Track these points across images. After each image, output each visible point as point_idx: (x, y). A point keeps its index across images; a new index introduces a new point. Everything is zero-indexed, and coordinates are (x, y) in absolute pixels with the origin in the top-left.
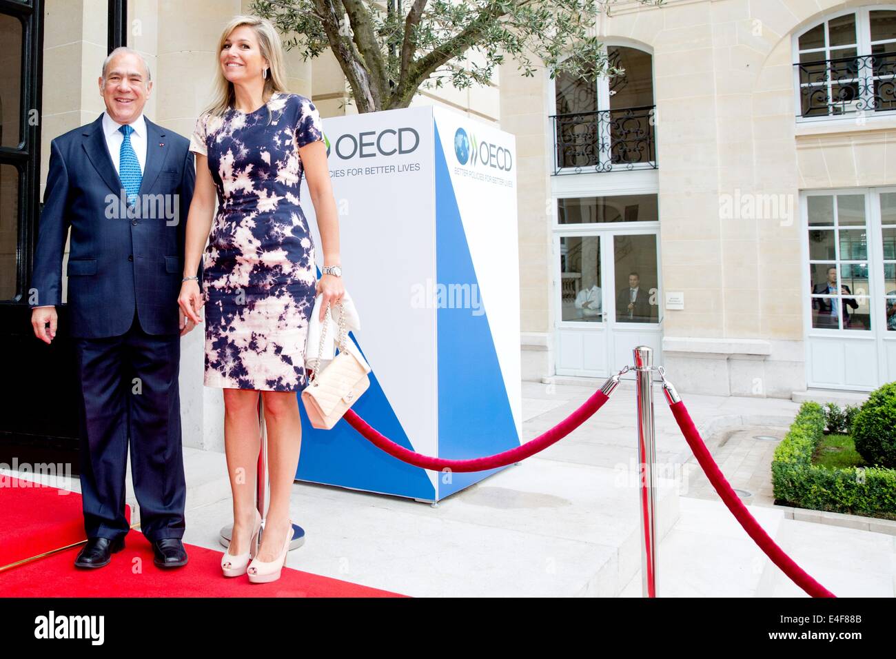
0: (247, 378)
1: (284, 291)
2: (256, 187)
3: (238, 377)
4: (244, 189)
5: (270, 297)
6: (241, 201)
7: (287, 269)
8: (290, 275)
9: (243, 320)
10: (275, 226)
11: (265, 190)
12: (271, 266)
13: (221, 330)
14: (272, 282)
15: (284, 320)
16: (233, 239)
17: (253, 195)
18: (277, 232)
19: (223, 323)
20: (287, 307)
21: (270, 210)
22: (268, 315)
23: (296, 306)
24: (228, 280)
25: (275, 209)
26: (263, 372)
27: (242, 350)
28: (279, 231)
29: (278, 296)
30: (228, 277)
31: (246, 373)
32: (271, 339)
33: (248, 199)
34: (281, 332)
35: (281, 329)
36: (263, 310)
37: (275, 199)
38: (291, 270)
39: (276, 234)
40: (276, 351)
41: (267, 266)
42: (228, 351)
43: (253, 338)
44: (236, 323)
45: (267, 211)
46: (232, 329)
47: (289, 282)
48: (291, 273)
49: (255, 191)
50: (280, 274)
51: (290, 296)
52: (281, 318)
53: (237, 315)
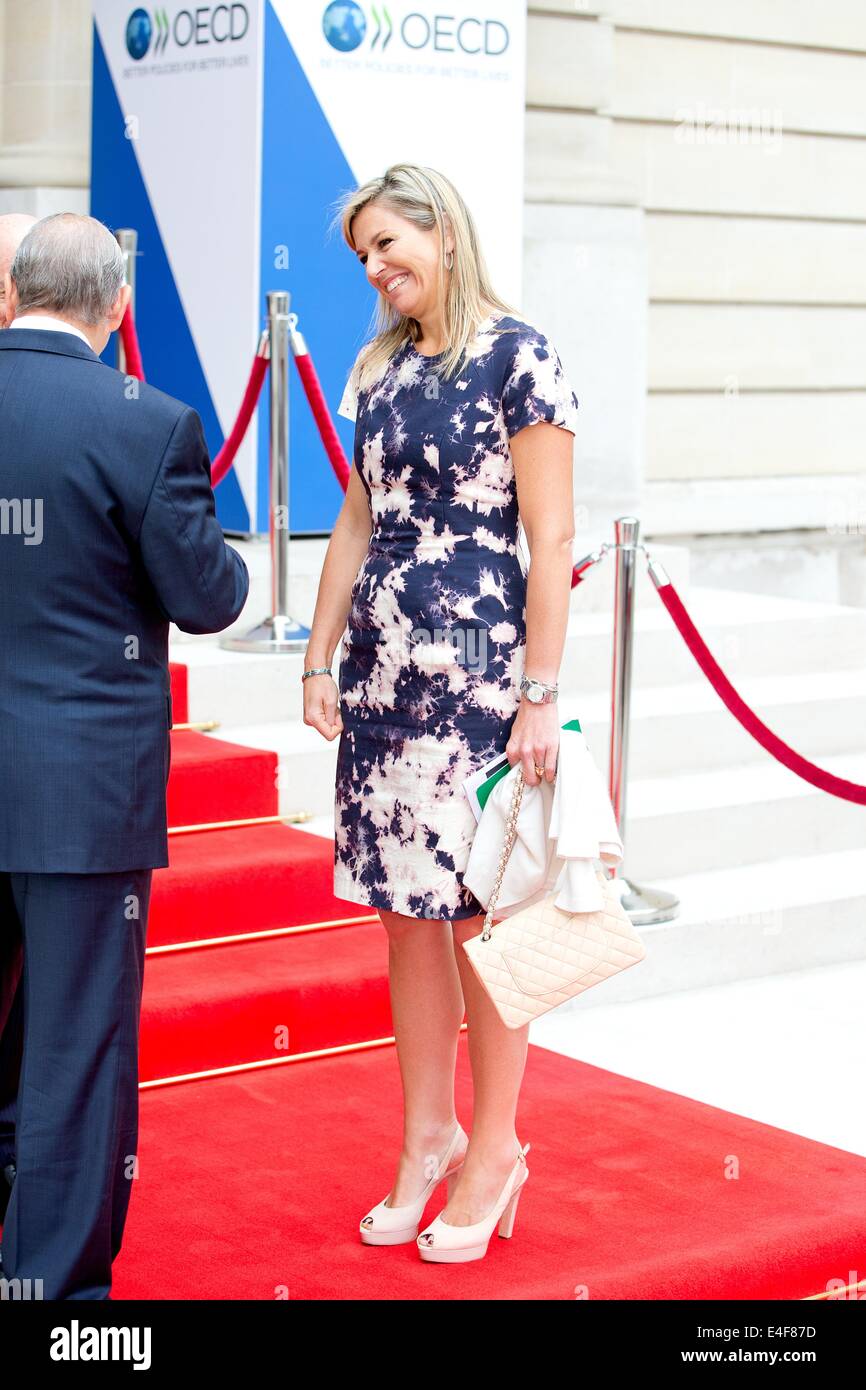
0: (385, 887)
1: (450, 728)
2: (416, 510)
3: (372, 884)
4: (398, 511)
5: (426, 736)
6: (391, 535)
7: (457, 683)
8: (461, 696)
9: (383, 774)
10: (442, 594)
11: (432, 520)
12: (430, 673)
13: (353, 789)
14: (431, 707)
15: (448, 783)
16: (371, 610)
17: (409, 525)
18: (444, 608)
19: (356, 777)
20: (454, 759)
21: (438, 561)
22: (421, 771)
23: (473, 759)
24: (365, 693)
25: (447, 560)
26: (409, 880)
27: (381, 832)
28: (448, 607)
29: (440, 737)
30: (364, 687)
31: (384, 879)
32: (422, 818)
33: (402, 534)
34: (439, 805)
35: (441, 800)
36: (414, 763)
37: (449, 539)
38: (464, 686)
39: (440, 612)
40: (428, 841)
41: (423, 672)
42: (362, 832)
43: (397, 812)
44: (373, 780)
45: (432, 561)
46: (369, 790)
47: (460, 710)
48: (463, 692)
49: (413, 519)
50: (446, 692)
51: (462, 738)
52: (441, 780)
53: (377, 763)
